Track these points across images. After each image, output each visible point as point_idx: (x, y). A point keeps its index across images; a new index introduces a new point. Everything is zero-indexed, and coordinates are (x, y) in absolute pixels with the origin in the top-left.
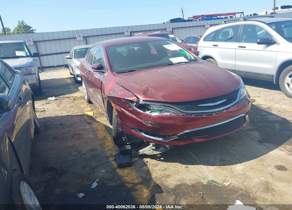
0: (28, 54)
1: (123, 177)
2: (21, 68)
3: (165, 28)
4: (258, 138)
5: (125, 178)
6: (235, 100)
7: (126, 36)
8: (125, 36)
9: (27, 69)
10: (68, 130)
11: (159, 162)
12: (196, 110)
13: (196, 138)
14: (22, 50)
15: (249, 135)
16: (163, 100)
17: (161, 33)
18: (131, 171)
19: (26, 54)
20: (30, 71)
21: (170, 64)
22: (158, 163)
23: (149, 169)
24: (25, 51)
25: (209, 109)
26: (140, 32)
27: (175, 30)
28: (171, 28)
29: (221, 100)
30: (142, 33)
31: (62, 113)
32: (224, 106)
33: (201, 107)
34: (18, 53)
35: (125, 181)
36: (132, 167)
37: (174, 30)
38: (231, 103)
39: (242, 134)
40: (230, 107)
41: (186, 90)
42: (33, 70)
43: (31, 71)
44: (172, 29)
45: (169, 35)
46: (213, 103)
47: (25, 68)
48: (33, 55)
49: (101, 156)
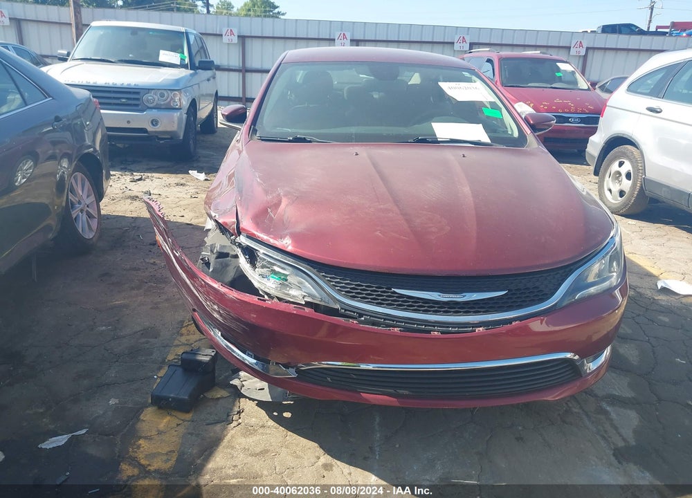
0: (187, 61)
1: (140, 438)
2: (149, 89)
3: (568, 45)
4: (624, 440)
5: (141, 442)
6: (542, 300)
7: (458, 51)
8: (455, 53)
9: (162, 95)
10: (152, 261)
11: (271, 423)
12: (379, 304)
13: (368, 390)
14: (176, 49)
15: (602, 417)
16: (290, 249)
17: (542, 55)
18: (178, 425)
19: (182, 60)
20: (169, 100)
21: (424, 141)
22: (263, 426)
23: (225, 436)
24: (183, 53)
25: (426, 312)
26: (485, 46)
27: (595, 56)
28: (585, 46)
29: (485, 291)
30: (488, 49)
31: (183, 216)
32: (486, 312)
33: (402, 296)
34: (165, 56)
35: (131, 453)
36: (188, 416)
37: (590, 53)
38: (520, 307)
39: (581, 408)
40: (509, 321)
41: (378, 233)
42: (177, 99)
43: (171, 100)
44: (588, 49)
45: (558, 64)
46: (446, 295)
47: (160, 91)
48: (197, 65)
49: (152, 354)
